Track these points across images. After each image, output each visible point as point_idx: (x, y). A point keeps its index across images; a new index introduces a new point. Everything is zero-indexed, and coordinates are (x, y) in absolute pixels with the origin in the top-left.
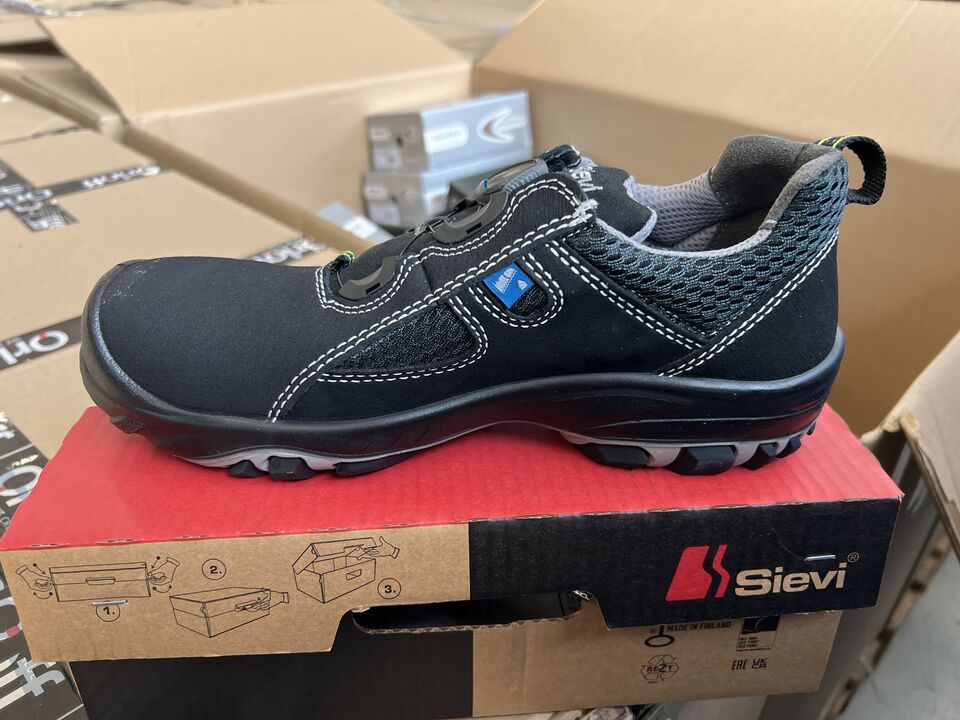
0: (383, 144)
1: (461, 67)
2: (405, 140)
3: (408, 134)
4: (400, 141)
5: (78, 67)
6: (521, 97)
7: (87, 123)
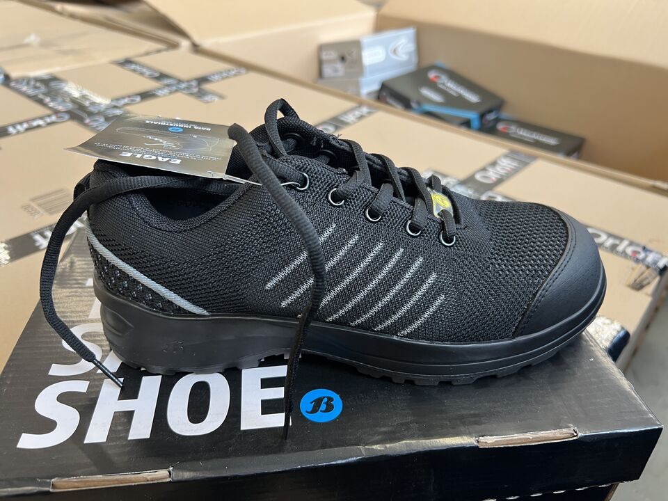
0: (330, 61)
1: (369, 14)
2: (348, 58)
3: (350, 55)
4: (343, 59)
6: (410, 32)
7: (173, 46)
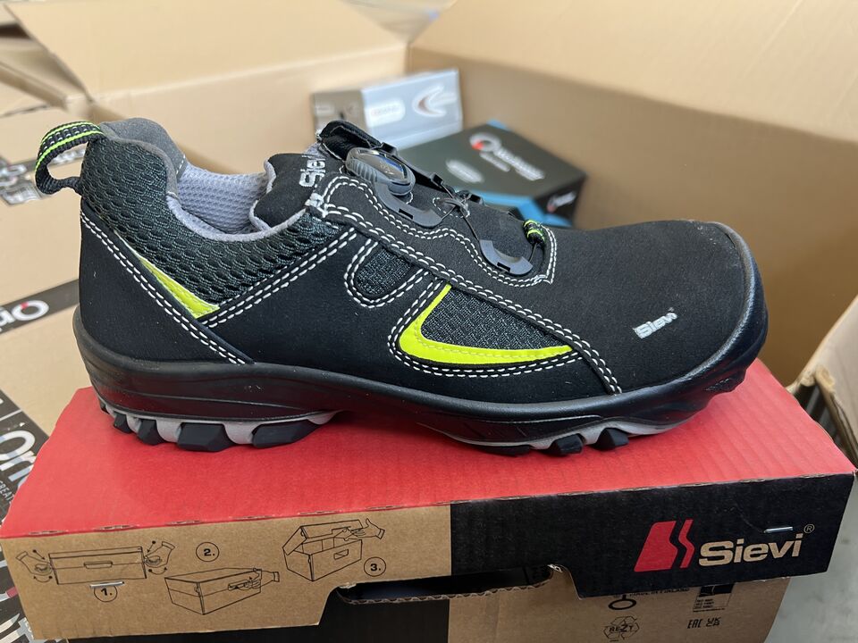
1: (396, 48)
2: (347, 115)
3: (350, 110)
4: (343, 116)
5: (45, 50)
6: (452, 75)
7: (56, 102)
